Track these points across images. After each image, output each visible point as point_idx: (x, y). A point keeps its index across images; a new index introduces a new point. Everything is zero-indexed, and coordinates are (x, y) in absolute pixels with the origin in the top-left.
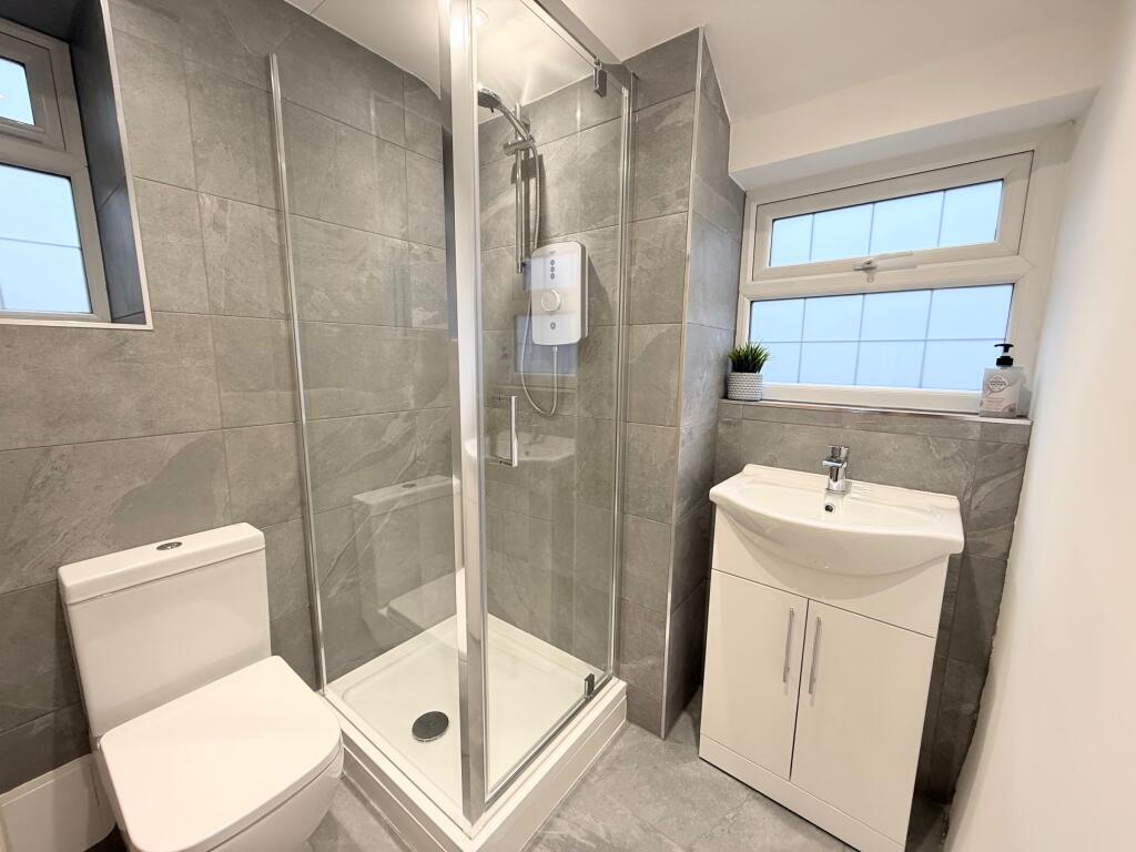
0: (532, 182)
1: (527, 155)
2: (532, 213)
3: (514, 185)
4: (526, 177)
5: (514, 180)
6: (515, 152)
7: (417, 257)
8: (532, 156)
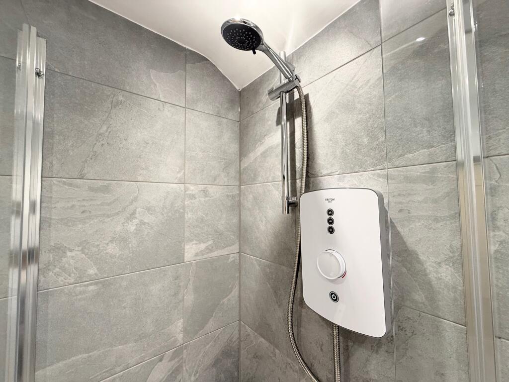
0: (298, 121)
1: (292, 97)
2: (298, 151)
3: (280, 127)
4: (291, 117)
5: (279, 122)
6: (280, 96)
7: (192, 197)
8: (297, 96)
